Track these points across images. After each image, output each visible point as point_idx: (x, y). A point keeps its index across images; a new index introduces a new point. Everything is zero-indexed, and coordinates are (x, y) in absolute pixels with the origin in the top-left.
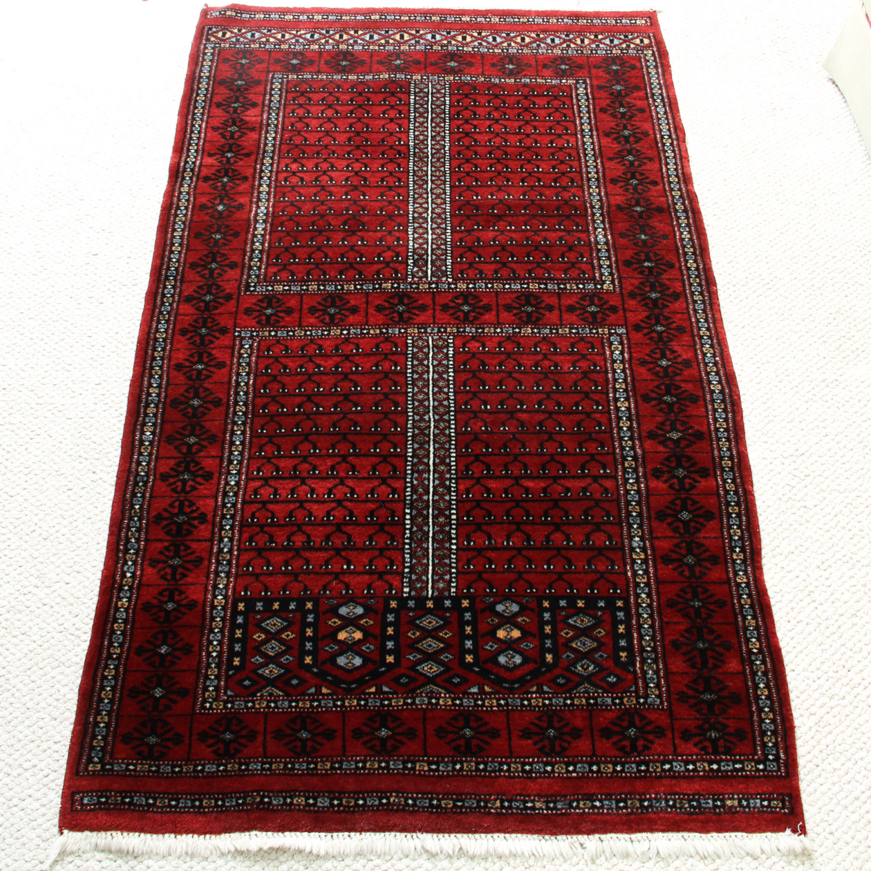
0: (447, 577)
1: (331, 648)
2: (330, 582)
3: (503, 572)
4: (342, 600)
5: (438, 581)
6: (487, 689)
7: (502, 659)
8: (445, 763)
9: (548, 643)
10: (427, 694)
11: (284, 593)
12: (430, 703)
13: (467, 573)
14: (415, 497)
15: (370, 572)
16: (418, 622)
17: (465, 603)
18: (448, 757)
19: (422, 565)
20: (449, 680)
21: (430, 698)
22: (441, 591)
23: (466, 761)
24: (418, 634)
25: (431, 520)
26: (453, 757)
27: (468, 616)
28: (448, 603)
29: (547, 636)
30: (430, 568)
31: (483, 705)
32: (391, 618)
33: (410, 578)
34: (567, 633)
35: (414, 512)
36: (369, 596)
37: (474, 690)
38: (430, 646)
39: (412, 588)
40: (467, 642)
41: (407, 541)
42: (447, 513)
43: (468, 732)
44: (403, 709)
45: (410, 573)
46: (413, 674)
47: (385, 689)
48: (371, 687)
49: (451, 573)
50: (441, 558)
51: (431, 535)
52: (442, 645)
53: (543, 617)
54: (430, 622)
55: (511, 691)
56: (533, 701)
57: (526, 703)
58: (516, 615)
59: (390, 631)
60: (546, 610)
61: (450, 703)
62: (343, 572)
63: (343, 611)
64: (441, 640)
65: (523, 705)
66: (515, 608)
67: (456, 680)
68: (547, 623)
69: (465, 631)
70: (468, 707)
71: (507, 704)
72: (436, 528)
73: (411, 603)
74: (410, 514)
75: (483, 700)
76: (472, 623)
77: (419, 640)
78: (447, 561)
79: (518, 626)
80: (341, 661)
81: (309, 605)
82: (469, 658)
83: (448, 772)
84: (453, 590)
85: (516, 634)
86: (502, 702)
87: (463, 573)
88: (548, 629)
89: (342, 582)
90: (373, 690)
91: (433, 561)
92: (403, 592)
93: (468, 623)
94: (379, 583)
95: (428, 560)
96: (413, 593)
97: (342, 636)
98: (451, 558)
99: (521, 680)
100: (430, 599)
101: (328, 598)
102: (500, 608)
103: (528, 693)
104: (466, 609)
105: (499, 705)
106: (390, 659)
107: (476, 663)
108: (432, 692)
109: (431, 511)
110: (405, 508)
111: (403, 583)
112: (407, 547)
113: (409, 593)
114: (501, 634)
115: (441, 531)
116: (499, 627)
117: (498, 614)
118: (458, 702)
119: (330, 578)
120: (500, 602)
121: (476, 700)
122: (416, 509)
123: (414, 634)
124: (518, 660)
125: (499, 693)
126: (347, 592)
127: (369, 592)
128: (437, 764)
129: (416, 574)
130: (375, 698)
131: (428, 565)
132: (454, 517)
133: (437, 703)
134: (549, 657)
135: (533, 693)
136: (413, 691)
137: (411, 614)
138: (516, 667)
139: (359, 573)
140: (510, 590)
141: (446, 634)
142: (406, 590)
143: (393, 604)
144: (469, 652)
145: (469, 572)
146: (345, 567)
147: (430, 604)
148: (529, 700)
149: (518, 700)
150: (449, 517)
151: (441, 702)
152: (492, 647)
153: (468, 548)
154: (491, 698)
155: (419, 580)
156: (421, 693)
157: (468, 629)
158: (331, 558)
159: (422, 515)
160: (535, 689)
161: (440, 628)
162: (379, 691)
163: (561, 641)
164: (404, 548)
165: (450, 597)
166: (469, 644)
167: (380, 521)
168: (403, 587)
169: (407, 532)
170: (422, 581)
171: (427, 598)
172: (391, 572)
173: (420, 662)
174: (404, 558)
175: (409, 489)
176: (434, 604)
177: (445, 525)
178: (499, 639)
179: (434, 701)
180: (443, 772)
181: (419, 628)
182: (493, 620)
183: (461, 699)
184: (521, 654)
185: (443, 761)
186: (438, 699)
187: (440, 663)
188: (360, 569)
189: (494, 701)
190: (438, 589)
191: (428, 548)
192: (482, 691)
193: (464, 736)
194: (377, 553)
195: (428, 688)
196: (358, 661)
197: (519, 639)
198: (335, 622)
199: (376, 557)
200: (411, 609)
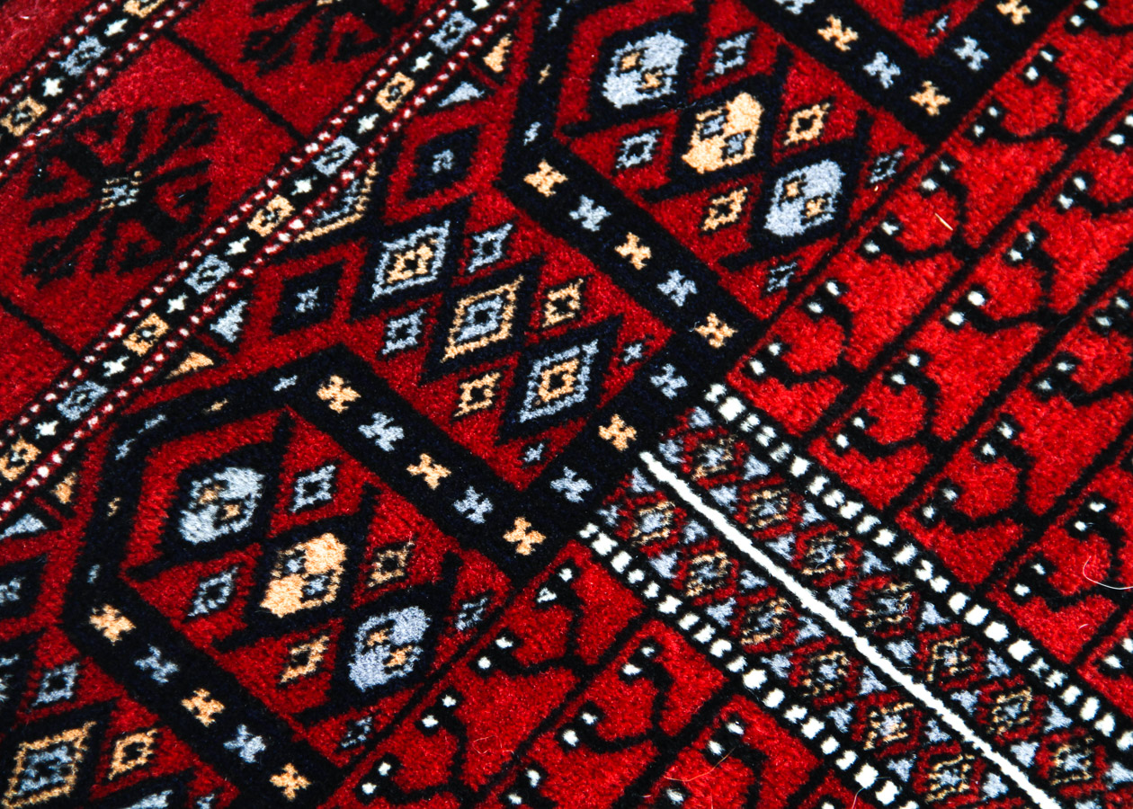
0: (664, 565)
1: (730, 54)
2: (961, 217)
3: (524, 747)
4: (863, 202)
5: (677, 525)
6: (199, 360)
7: (243, 483)
8: (97, 62)
9: (160, 668)
10: (344, 187)
11: (1039, 64)
12: (307, 171)
13: (623, 637)
14: (1058, 720)
15: (890, 356)
16: (591, 349)
17: (524, 538)
18: (105, 83)
19: (777, 529)
20: (327, 280)
21: (321, 183)
22: (634, 506)
23: (44, 120)
24: (552, 318)
25: (920, 691)
26: (91, 96)
27: (475, 507)
28: (574, 487)
29: (183, 685)
30: (744, 544)
31: (160, 307)
32: (677, 287)
33: (763, 454)
34: (132, 752)
35: (997, 667)
36: (806, 286)
37: (228, 325)
38: (482, 318)
39: (722, 428)
40: (397, 433)
41: (905, 555)
42: (902, 768)
43: (122, 195)
44: (360, 88)
45: (781, 469)
46: (440, 199)
47: (465, 92)
48: (508, 59)
49: (667, 588)
50: (749, 606)
51: (862, 645)
52: (452, 352)
53: (254, 731)
54: (557, 382)
55: (122, 423)
56: (32, 453)
57: (47, 429)
58: (341, 655)
59: (635, 251)
60: (271, 762)
61: (255, 225)
62: (961, 281)
63: (824, 178)
64: (473, 364)
65: (49, 413)
66: (367, 671)
67: (307, 299)
68: (225, 725)
69: (438, 459)
70: (195, 263)
71: (96, 373)
72: (869, 685)
73: (670, 383)
74: (1001, 649)
75: (176, 320)
76: (439, 503)
77: (528, 306)
78: (721, 612)
79: (303, 624)
80: (664, 50)
81: (931, 99)
82: (338, 394)
83: (65, 52)
84: (604, 545)
85: (283, 598)
86: (116, 367)
87: (634, 626)
88: (204, 707)
89: (933, 251)
90: (495, 60)
91: (759, 571)
92: (732, 392)
93: (453, 488)
94: (830, 350)
95: (778, 560)
96: (701, 419)
97: (745, 112)
98: (721, 633)
99: (127, 480)
100: (635, 447)
101: (906, 173)
102: (410, 624)
103: (71, 462)
104: (500, 521)
105: (116, 350)
106: (545, 179)
107: (306, 402)
108: (336, 203)
109: (957, 723)
110: (1040, 651)
111: (766, 420)
112: (885, 538)
113: (712, 409)
114: (325, 553)
115: (846, 690)
116: (355, 567)
117: (395, 598)
118: (237, 247)
119: (976, 230)
120: (429, 640)
121: (195, 302)
122: (1005, 686)
123: (562, 306)
124: (197, 528)
125: (150, 382)
126: (879, 237)
127: (823, 296)
128: (116, 43)
129: (759, 483)
130: (465, 44)
131: (759, 544)
132: (867, 776)
133: (286, 189)
134: (112, 624)
135: (58, 475)
136: (387, 160)
137: (634, 352)
138: (181, 502)
139: (917, 322)
140: (439, 711)
141: (477, 395)
142: (731, 409)
143: (716, 331)
144: (360, 411)
145: (622, 644)
146: (976, 299)
147: (618, 433)
148: (47, 445)
149: (74, 415)
150: (880, 757)
151: (282, 204)
152: (312, 488)
153: (707, 721)
154: (159, 345)
155: (731, 474)
156: (361, 175)
157: (433, 473)
158: (1047, 283)
159: (966, 680)
160: (63, 493)
161: (512, 393)
162: (473, 70)
163: (131, 708)
164: (887, 522)
165: (587, 510)
166: (385, 433)
167: (1054, 531)
168: (750, 408)
169: (940, 585)
170: (717, 480)
171: (648, 441)
172: (836, 417)
173: (459, 249)
174: (851, 495)
175: (1107, 725)
176: (608, 445)
177: (860, 723)
178: (314, 532)
179: (304, 186)
180: (78, 39)
181: (567, 336)
182: (390, 565)
183: (238, 262)
184: (207, 551)
185: (105, 60)
186: (300, 202)
187: (402, 301)
188: (932, 337)
189: (141, 349)
190: (648, 501)
191: (822, 596)
192: (205, 340)
193: (124, 176)
194: (945, 430)
195: (356, 206)
196: (621, 90)
197: (261, 591)
198: (806, 124)
199: (930, 413)
200: (651, 364)
